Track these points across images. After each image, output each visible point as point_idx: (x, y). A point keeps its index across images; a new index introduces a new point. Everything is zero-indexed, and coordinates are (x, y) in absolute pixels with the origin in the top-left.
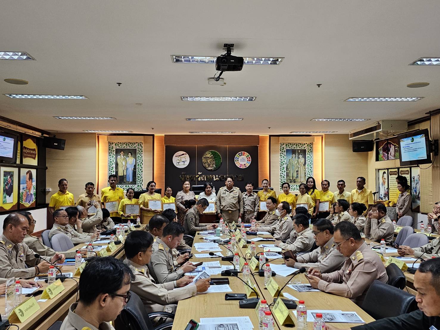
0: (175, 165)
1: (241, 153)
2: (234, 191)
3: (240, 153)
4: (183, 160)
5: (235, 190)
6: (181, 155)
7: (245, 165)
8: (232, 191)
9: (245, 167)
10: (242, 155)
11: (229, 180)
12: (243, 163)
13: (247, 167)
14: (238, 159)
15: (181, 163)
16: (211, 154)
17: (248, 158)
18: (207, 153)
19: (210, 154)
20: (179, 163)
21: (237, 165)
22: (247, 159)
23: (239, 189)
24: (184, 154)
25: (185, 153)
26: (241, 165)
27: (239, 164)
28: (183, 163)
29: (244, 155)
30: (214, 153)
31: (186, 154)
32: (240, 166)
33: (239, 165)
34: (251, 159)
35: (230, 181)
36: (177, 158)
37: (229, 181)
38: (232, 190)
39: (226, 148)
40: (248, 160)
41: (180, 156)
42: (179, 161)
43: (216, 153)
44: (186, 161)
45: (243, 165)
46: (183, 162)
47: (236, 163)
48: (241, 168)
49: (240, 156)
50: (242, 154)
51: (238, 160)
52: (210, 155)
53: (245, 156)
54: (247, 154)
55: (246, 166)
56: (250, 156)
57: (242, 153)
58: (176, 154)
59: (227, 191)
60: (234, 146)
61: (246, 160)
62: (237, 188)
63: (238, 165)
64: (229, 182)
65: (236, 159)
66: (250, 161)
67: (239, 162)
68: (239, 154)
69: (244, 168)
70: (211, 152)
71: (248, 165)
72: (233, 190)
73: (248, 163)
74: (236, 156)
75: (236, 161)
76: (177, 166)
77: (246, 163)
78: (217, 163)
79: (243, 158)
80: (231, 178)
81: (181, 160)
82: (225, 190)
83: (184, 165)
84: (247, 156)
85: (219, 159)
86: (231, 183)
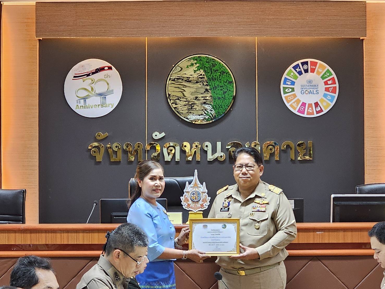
0: (73, 107)
1: (303, 64)
2: (257, 200)
3: (299, 62)
4: (100, 88)
5: (262, 195)
6: (93, 73)
7: (317, 104)
8: (251, 200)
9: (317, 112)
10: (306, 71)
11: (247, 161)
12: (310, 99)
13: (325, 111)
14: (293, 83)
15: (94, 100)
17: (330, 82)
18: (184, 63)
19: (194, 68)
20: (85, 99)
21: (288, 105)
22: (326, 83)
23: (278, 190)
24: (102, 69)
25: (105, 64)
26: (304, 104)
27: (298, 101)
28: (99, 98)
29: (313, 71)
30: (207, 65)
31: (110, 68)
32: (299, 111)
33: (295, 105)
34: (337, 85)
35: (247, 166)
36: (80, 81)
37: (241, 166)
38: (252, 196)
39: (248, 47)
40: (327, 90)
41: (88, 75)
42: (84, 94)
44: (110, 92)
45: (310, 105)
46: (100, 95)
47: (286, 97)
48: (305, 115)
49: (300, 73)
50: (305, 67)
51: (293, 90)
53: (319, 73)
54: (324, 68)
55: (321, 111)
56: (334, 75)
57: (306, 63)
58: (77, 69)
59: (236, 201)
60: (281, 39)
61: (322, 87)
62: (272, 187)
63: (291, 106)
64: (244, 170)
65: (285, 83)
66: (334, 91)
67: (295, 96)
68: (295, 68)
69: (316, 115)
70: (199, 60)
71: (327, 106)
72: (257, 196)
73: (329, 97)
74: (285, 76)
75: (285, 93)
76: (77, 111)
77: (322, 100)
78: (219, 98)
79: (310, 82)
80: (250, 155)
81: (92, 89)
82: (231, 196)
83: (103, 105)
84: (325, 73)
85: (226, 84)
86: (251, 172)
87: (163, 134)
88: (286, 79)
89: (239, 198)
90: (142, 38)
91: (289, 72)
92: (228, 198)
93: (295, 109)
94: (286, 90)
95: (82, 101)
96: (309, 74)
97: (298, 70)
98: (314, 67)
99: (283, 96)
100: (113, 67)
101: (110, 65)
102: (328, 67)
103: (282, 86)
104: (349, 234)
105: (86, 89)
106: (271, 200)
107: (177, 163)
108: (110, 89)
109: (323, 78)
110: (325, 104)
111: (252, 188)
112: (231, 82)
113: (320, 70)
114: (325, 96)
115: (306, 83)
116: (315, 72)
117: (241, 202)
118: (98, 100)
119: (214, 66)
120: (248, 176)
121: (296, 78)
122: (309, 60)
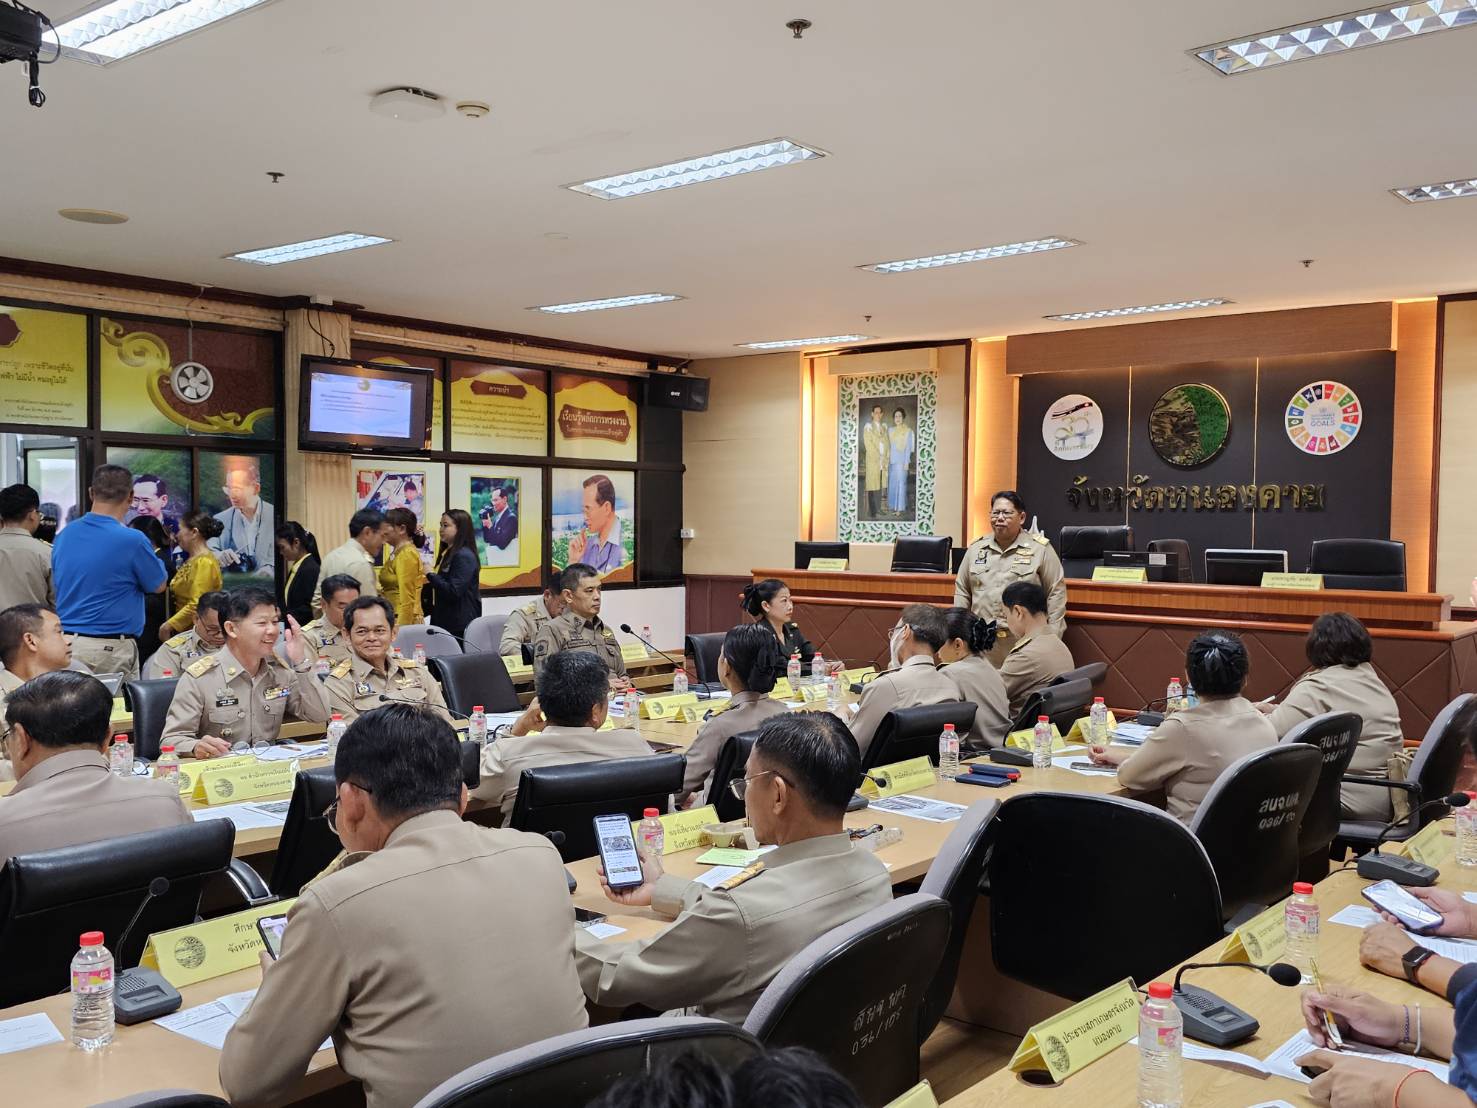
0: (1052, 449)
1: (1315, 388)
2: (1020, 551)
3: (1310, 386)
4: (1080, 427)
5: (1026, 545)
6: (1073, 411)
7: (1331, 439)
9: (1332, 449)
10: (1319, 397)
12: (1323, 433)
13: (1342, 447)
14: (1301, 413)
15: (1074, 441)
16: (1187, 401)
17: (1350, 410)
18: (1169, 395)
19: (1182, 400)
20: (1064, 439)
21: (1294, 440)
22: (1345, 411)
24: (1083, 406)
26: (1314, 439)
27: (1307, 435)
28: (1078, 438)
29: (1328, 396)
30: (1196, 396)
31: (1091, 404)
32: (1308, 448)
33: (1303, 440)
34: (1360, 413)
35: (1004, 512)
36: (1059, 420)
38: (1014, 546)
40: (1346, 419)
41: (1068, 413)
42: (1063, 434)
43: (1204, 393)
44: (1090, 431)
45: (1323, 440)
46: (1080, 435)
47: (1292, 431)
48: (1316, 453)
49: (1311, 400)
50: (1318, 391)
51: (1301, 421)
52: (1182, 404)
53: (1336, 399)
54: (1344, 391)
55: (1337, 446)
56: (1356, 400)
57: (1320, 387)
58: (1055, 407)
59: (994, 552)
61: (1339, 416)
63: (1298, 441)
64: (1001, 516)
65: (1290, 414)
66: (1355, 420)
67: (1303, 429)
68: (1304, 394)
69: (1329, 452)
70: (1187, 390)
71: (1345, 439)
72: (1019, 547)
73: (1348, 429)
74: (1291, 404)
75: (1291, 425)
76: (1057, 454)
77: (1338, 433)
78: (1209, 435)
79: (1324, 410)
80: (1011, 500)
81: (1072, 429)
82: (988, 547)
83: (1082, 446)
84: (1344, 399)
85: (1217, 418)
86: (1009, 520)
87: (1146, 477)
88: (1292, 408)
89: (999, 550)
90: (1121, 368)
91: (1297, 400)
92: (984, 548)
93: (1302, 445)
94: (1292, 422)
95: (1061, 442)
96: (1324, 400)
97: (1308, 396)
98: (1329, 392)
99: (1288, 429)
100: (1094, 404)
101: (1090, 400)
102: (1348, 391)
103: (1287, 417)
104: (1202, 598)
105: (1064, 429)
106: (1037, 551)
107: (1161, 510)
108: (1091, 427)
109: (1341, 404)
110: (1342, 438)
111: (1012, 538)
112: (1224, 416)
113: (1337, 395)
114: (1343, 427)
115: (1318, 413)
116: (1331, 398)
117: (999, 553)
118: (1077, 441)
119: (1203, 397)
120: (1005, 523)
121: (1305, 406)
122: (1323, 383)
